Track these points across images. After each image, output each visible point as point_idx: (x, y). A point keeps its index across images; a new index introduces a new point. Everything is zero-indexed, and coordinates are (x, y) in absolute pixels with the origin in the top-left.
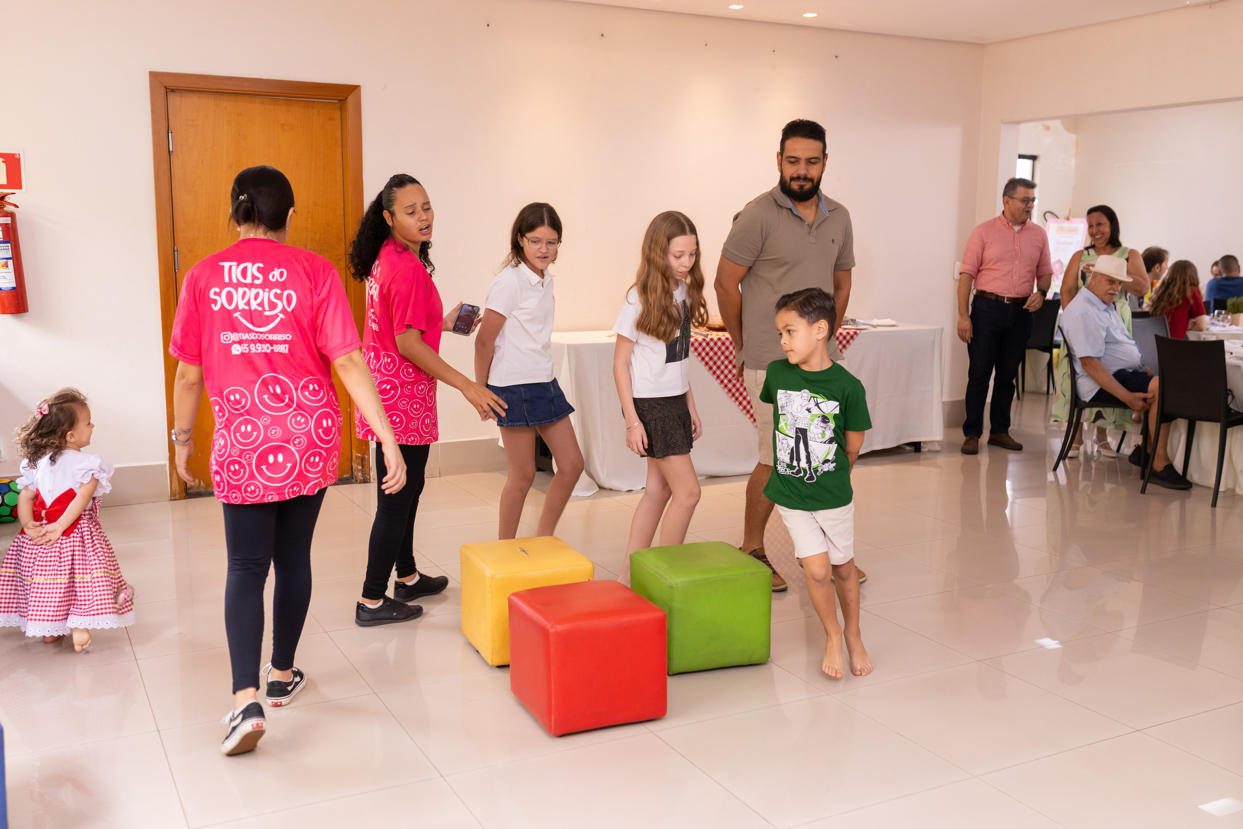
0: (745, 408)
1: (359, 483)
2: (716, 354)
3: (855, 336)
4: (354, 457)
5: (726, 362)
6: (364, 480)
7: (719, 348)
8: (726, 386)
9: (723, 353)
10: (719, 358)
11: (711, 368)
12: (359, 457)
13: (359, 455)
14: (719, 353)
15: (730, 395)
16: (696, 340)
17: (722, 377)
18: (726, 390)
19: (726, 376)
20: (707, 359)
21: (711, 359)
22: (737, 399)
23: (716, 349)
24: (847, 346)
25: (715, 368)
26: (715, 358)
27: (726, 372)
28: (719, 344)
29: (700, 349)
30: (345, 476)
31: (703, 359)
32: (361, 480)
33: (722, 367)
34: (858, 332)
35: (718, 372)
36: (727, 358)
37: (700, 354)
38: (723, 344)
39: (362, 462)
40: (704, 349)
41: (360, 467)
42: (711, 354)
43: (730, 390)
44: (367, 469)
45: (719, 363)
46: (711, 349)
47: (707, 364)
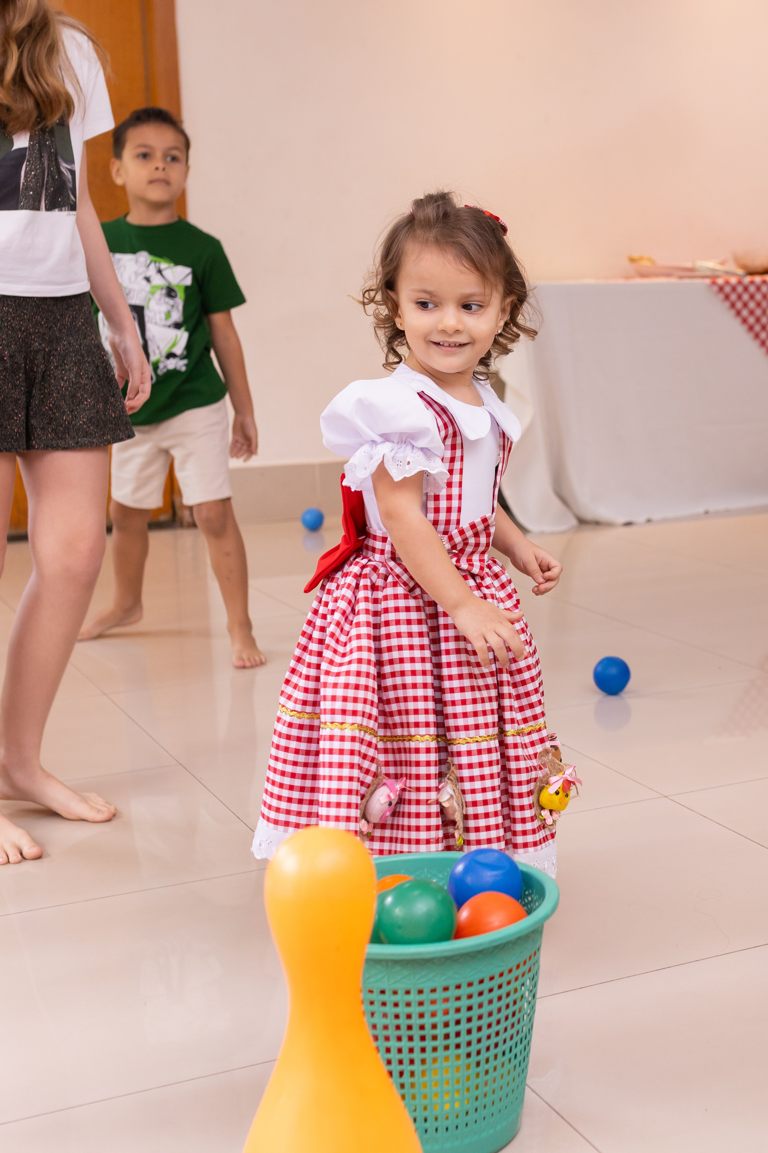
2: (759, 305)
11: (751, 329)
16: (727, 283)
20: (745, 313)
21: (752, 313)
23: (759, 297)
25: (758, 328)
26: (759, 312)
28: (764, 289)
29: (733, 297)
31: (738, 314)
32: (187, 524)
35: (763, 336)
40: (740, 297)
42: (752, 305)
46: (752, 297)
47: (744, 321)
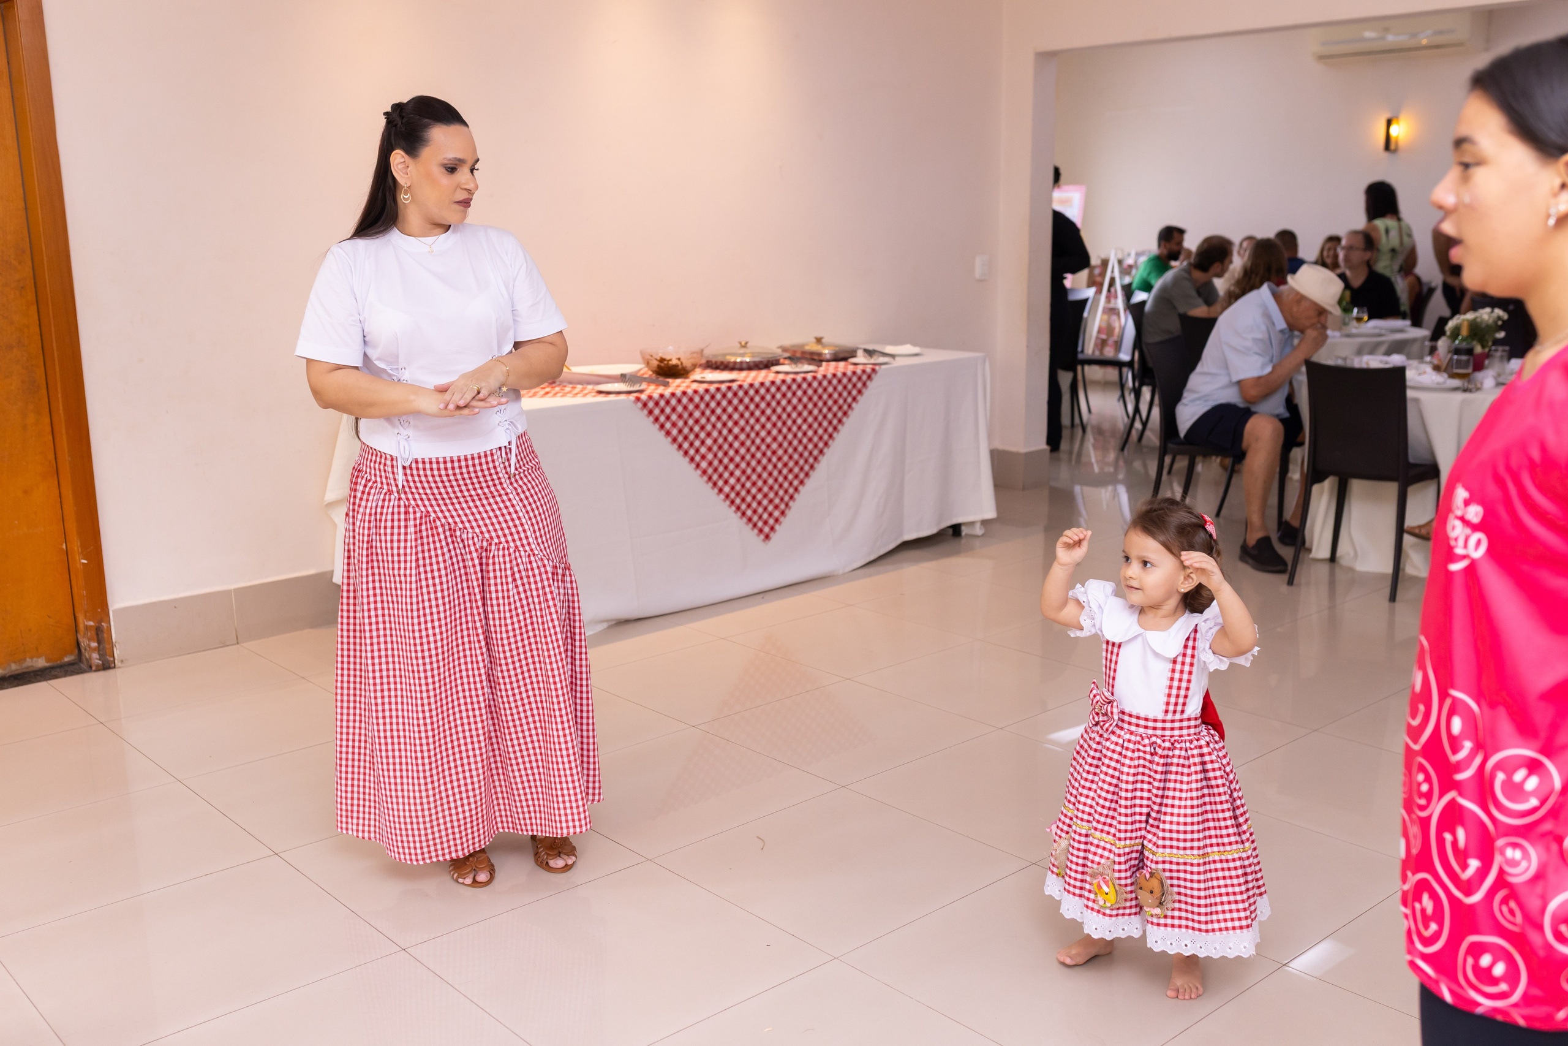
0: (727, 496)
1: (97, 670)
2: (680, 416)
3: (873, 376)
4: (81, 627)
5: (697, 429)
6: (103, 664)
7: (685, 408)
8: (698, 466)
9: (691, 415)
10: (686, 423)
11: (675, 440)
12: (91, 626)
13: (92, 623)
14: (686, 415)
15: (705, 478)
16: (650, 397)
17: (692, 452)
18: (699, 472)
19: (697, 451)
20: (668, 425)
21: (674, 425)
22: (715, 484)
23: (680, 409)
24: (864, 390)
25: (680, 439)
26: (681, 424)
27: (697, 443)
28: (685, 400)
29: (657, 411)
30: (67, 659)
31: (662, 426)
32: (97, 666)
33: (692, 437)
34: (877, 368)
35: (686, 445)
36: (697, 421)
37: (657, 419)
38: (691, 400)
39: (97, 634)
41: (94, 644)
42: (674, 417)
43: (704, 472)
44: (107, 646)
45: (686, 431)
46: (674, 409)
47: (668, 433)
